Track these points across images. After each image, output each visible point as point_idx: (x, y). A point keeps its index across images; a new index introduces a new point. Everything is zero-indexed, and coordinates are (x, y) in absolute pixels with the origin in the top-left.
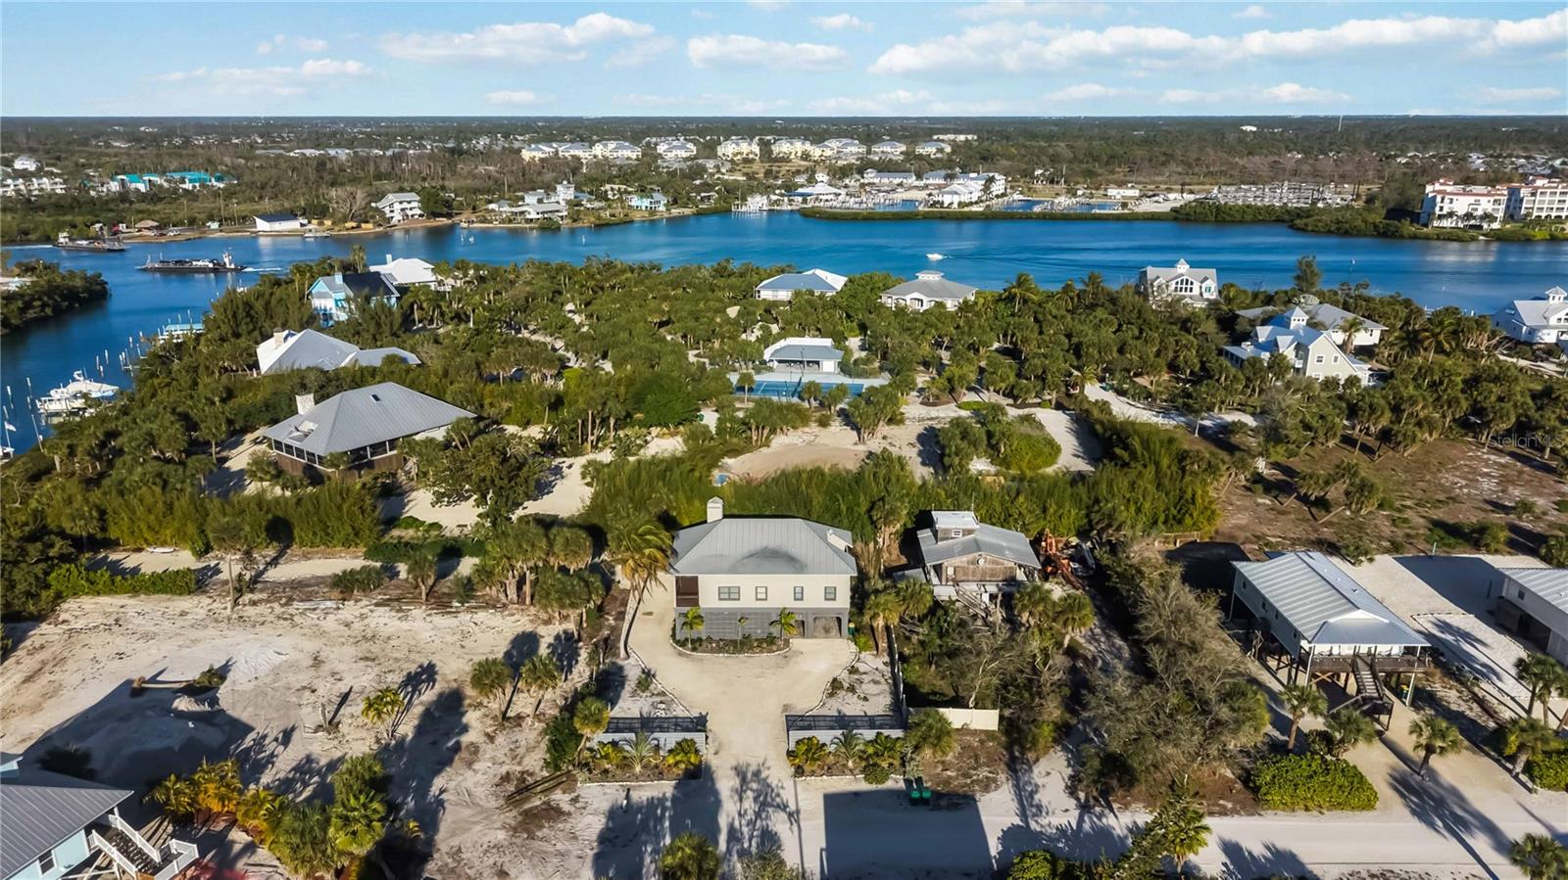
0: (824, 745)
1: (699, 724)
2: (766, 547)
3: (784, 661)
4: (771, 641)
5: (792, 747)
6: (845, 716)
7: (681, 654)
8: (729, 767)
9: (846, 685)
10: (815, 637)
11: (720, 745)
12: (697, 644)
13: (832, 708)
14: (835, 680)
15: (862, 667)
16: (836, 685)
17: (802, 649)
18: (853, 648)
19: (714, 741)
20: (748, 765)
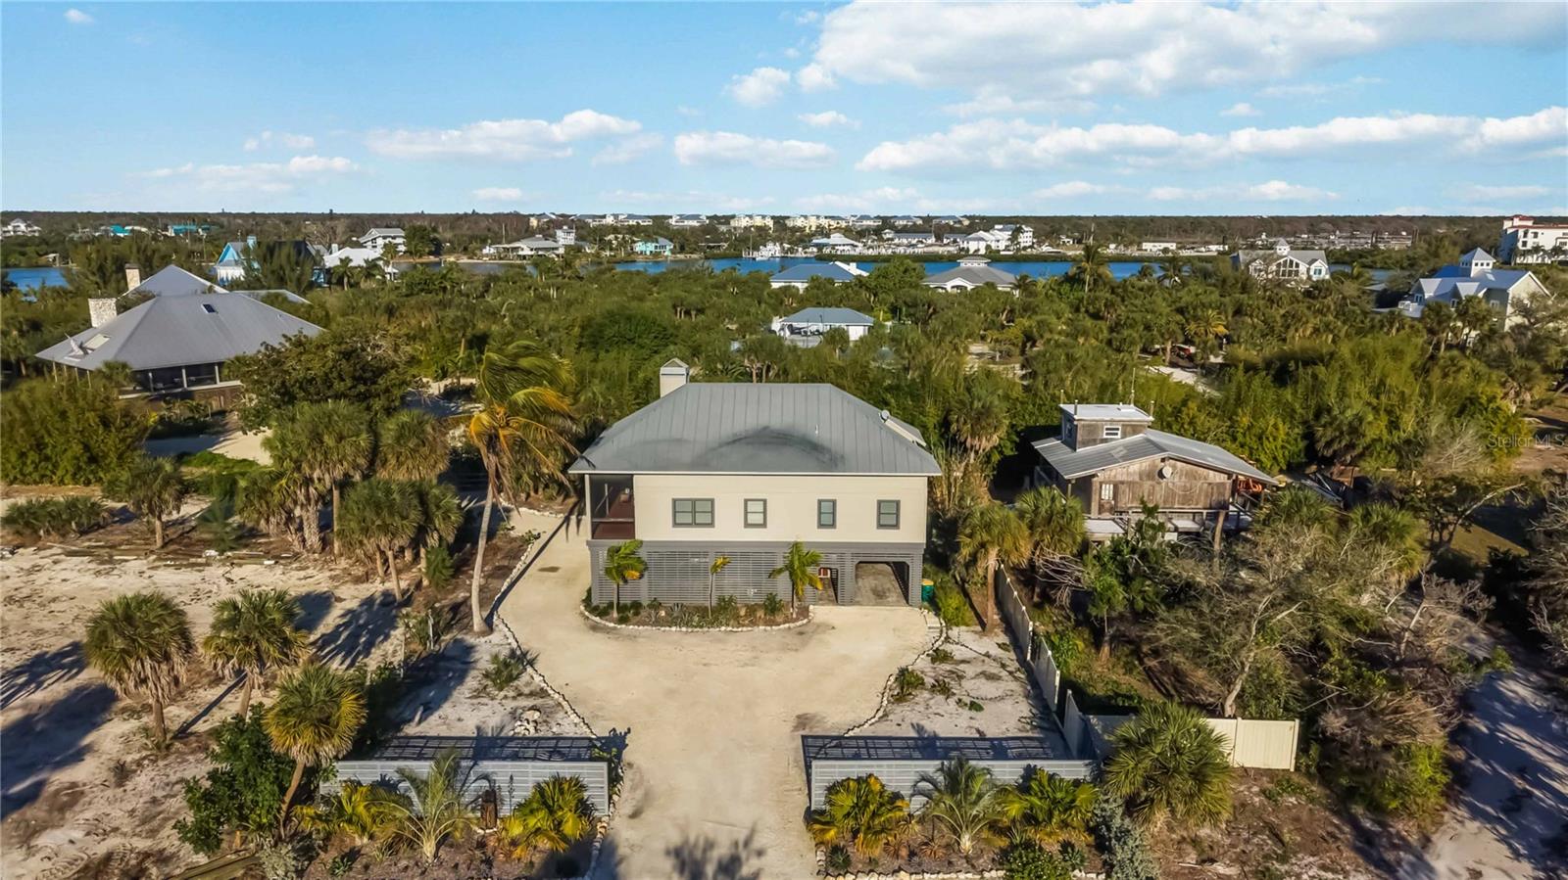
0: (897, 796)
1: (610, 749)
2: (766, 428)
3: (797, 640)
4: (772, 608)
5: (819, 800)
6: (936, 738)
7: (595, 628)
8: (659, 845)
9: (929, 681)
10: (858, 603)
11: (648, 796)
12: (629, 612)
13: (903, 722)
14: (903, 672)
15: (958, 652)
16: (906, 683)
17: (835, 623)
18: (934, 621)
19: (633, 789)
20: (710, 845)
